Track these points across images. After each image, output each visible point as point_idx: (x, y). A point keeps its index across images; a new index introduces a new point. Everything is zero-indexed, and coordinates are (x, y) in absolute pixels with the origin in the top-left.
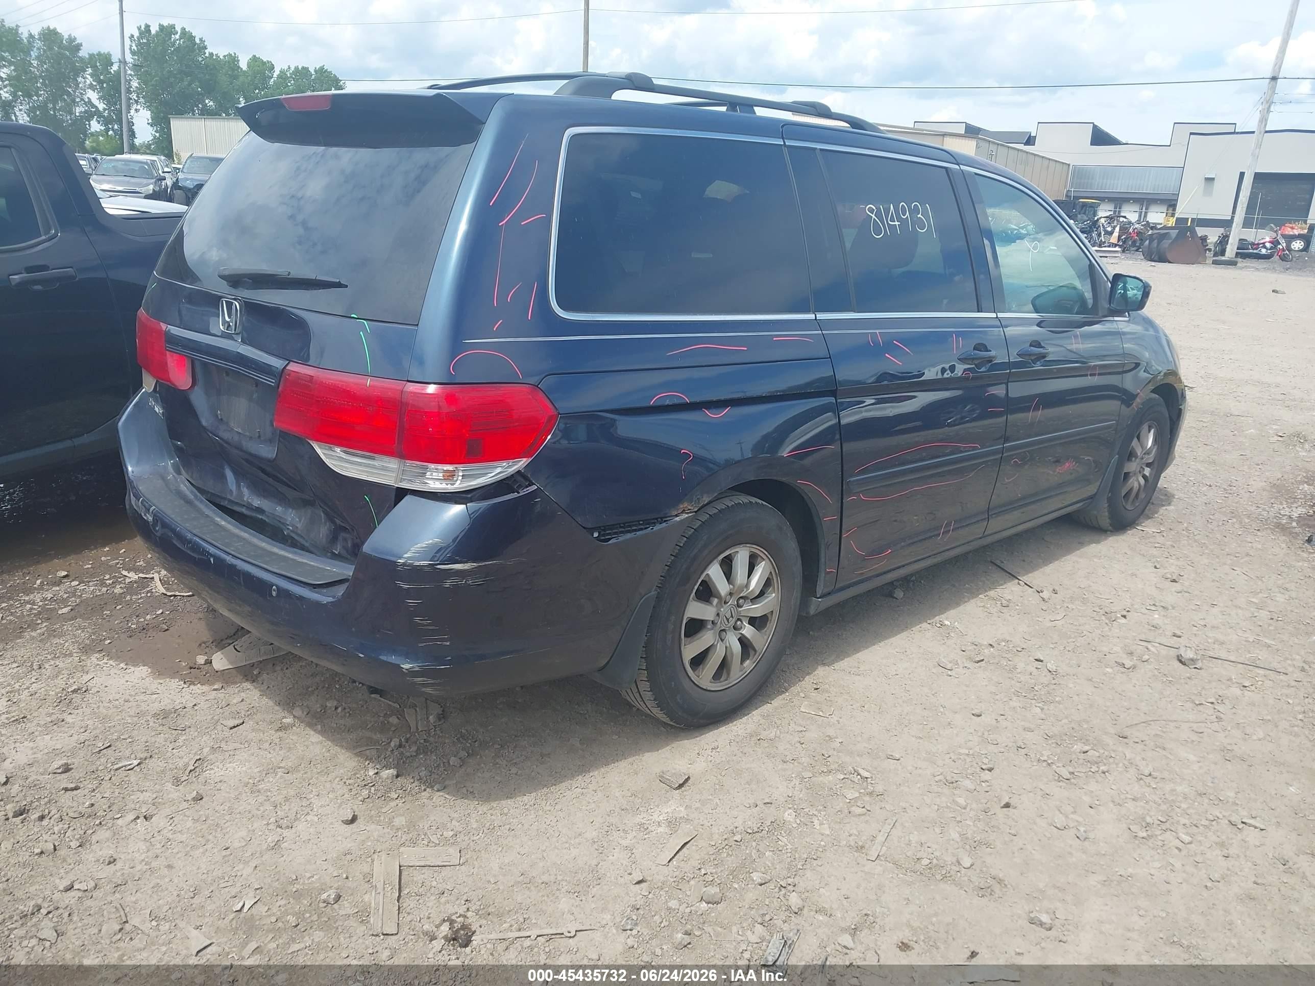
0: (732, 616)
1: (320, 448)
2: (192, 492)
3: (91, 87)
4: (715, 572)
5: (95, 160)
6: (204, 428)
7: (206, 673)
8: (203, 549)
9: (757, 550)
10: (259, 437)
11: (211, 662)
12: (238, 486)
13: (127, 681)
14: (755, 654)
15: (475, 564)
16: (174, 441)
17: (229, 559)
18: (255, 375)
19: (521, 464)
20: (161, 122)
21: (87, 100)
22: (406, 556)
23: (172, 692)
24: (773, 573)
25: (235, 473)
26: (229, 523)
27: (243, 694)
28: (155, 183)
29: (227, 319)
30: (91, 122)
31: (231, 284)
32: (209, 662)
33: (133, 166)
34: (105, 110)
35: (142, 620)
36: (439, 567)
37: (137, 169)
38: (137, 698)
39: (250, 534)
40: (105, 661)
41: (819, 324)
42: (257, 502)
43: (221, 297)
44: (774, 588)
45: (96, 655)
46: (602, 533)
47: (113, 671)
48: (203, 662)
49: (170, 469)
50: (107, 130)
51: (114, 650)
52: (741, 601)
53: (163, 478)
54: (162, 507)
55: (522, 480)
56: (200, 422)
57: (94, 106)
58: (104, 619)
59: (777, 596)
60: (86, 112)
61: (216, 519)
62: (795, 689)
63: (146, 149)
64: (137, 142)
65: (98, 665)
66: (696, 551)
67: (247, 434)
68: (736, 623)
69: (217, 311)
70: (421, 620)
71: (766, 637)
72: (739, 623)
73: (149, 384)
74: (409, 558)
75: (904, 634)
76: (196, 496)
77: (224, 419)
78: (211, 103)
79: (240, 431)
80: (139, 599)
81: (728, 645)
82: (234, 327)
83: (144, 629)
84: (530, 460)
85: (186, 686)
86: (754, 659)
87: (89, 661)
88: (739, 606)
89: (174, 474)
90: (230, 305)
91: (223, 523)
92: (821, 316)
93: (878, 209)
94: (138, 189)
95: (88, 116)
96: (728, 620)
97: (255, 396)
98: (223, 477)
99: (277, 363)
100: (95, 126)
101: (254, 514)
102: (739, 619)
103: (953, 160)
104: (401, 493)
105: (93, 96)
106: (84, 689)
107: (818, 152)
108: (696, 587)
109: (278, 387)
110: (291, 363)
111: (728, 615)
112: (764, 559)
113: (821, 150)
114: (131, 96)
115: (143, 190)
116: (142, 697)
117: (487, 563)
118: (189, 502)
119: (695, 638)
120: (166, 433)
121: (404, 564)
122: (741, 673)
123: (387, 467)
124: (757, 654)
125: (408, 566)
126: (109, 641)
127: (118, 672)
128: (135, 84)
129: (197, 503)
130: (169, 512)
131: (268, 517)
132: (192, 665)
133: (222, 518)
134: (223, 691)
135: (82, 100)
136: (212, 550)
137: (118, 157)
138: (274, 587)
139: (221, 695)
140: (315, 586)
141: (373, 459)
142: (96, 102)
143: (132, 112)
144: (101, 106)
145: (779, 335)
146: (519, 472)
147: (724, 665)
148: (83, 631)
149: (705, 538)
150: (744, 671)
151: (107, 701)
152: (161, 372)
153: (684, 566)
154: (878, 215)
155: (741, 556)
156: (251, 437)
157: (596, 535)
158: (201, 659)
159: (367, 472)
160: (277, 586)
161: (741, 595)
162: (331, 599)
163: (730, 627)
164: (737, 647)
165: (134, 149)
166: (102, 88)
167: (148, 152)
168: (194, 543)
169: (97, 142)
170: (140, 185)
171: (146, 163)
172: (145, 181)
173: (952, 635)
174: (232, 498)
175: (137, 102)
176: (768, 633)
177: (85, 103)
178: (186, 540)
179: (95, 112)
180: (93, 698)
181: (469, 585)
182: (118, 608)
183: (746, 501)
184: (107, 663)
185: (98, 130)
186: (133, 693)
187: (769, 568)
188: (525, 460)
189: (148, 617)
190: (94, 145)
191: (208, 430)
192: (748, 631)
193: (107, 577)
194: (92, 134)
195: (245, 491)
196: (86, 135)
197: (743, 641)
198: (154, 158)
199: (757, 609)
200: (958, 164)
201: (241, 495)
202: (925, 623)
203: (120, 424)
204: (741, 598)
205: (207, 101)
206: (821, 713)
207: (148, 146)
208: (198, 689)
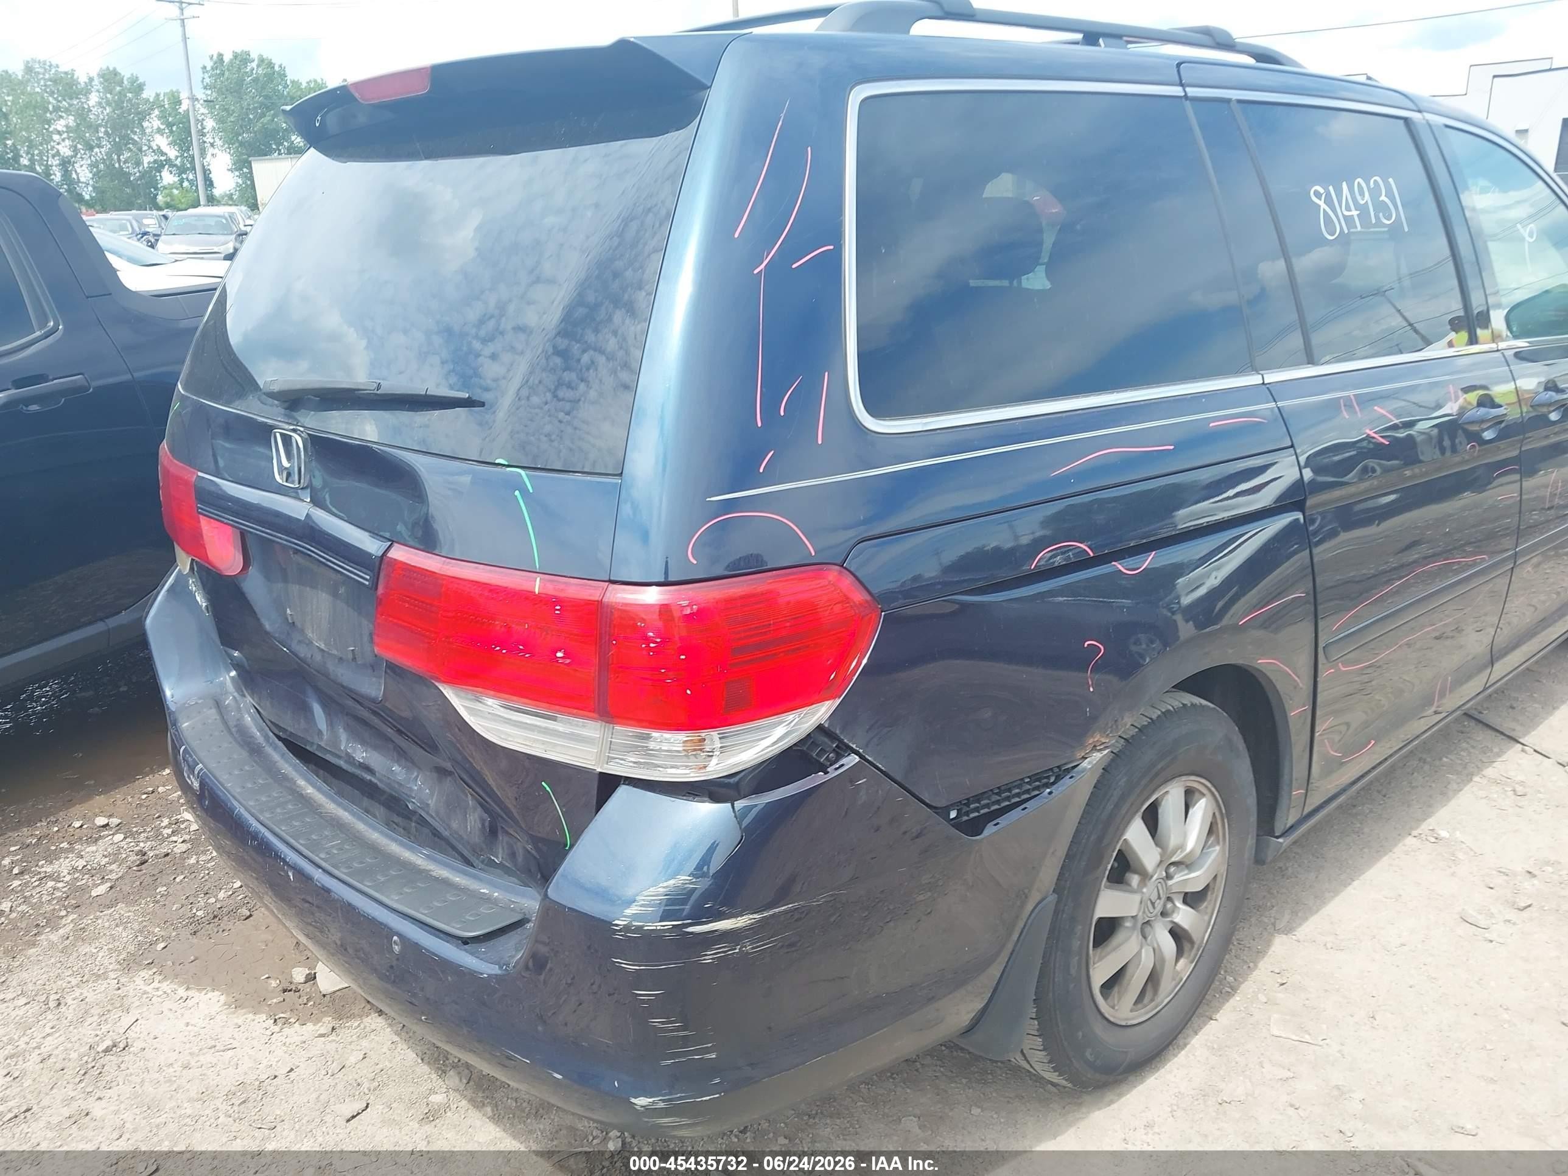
0: (1159, 898)
1: (458, 696)
2: (261, 730)
3: (159, 131)
4: (1136, 834)
5: (166, 217)
6: (267, 633)
7: (308, 1000)
8: (276, 854)
9: (1193, 782)
10: (354, 659)
11: (315, 978)
12: (331, 725)
13: (187, 1024)
14: (1193, 947)
15: (756, 916)
16: (227, 649)
17: (317, 875)
18: (336, 563)
19: (821, 712)
20: (243, 165)
21: (155, 148)
22: (628, 912)
23: (255, 1043)
24: (1217, 814)
25: (325, 706)
26: (319, 790)
27: (364, 1043)
28: (236, 239)
29: (285, 463)
30: (162, 174)
31: (286, 405)
32: (311, 978)
33: (212, 222)
34: (177, 157)
35: (212, 900)
36: (690, 929)
37: (213, 224)
38: (201, 1058)
39: (353, 814)
40: (156, 984)
41: (1270, 391)
42: (361, 754)
43: (272, 428)
44: (1218, 836)
45: (143, 973)
46: (965, 809)
47: (168, 1004)
48: (302, 980)
49: (230, 686)
50: (181, 181)
51: (170, 963)
52: (1172, 869)
53: (218, 705)
54: (213, 765)
55: (826, 740)
56: (261, 625)
57: (163, 154)
58: (157, 902)
59: (1223, 850)
60: (155, 161)
61: (301, 782)
62: (1248, 988)
63: (229, 200)
64: (217, 192)
65: (145, 993)
66: (1110, 807)
67: (335, 652)
68: (1165, 906)
69: (267, 452)
70: (663, 1023)
71: (1206, 918)
72: (1169, 905)
73: (184, 562)
74: (635, 917)
75: (1385, 860)
76: (267, 738)
77: (298, 624)
78: (299, 139)
79: (323, 646)
80: (209, 861)
81: (1156, 945)
82: (296, 477)
83: (215, 917)
84: (838, 701)
85: (277, 1029)
86: (1192, 954)
87: (132, 986)
88: (1169, 877)
89: (236, 694)
90: (287, 440)
91: (310, 790)
92: (1272, 377)
93: (1328, 194)
94: (216, 250)
95: (159, 166)
96: (1153, 904)
97: (342, 591)
98: (306, 710)
99: (372, 546)
100: (168, 178)
101: (358, 772)
102: (1169, 899)
103: (1410, 105)
104: (608, 784)
105: (162, 142)
106: (122, 1045)
107: (1234, 105)
108: (1109, 867)
109: (376, 589)
110: (396, 545)
111: (1154, 897)
112: (1204, 795)
113: (1239, 101)
114: (205, 139)
115: (221, 249)
116: (208, 1058)
117: (777, 910)
118: (254, 750)
119: (1109, 948)
120: (215, 636)
121: (627, 928)
122: (1174, 983)
123: (579, 735)
124: (1196, 946)
125: (633, 932)
126: (162, 945)
127: (175, 1006)
128: (210, 124)
129: (269, 750)
130: (223, 777)
131: (380, 780)
132: (286, 985)
133: (308, 780)
134: (333, 1037)
135: (150, 147)
136: (291, 856)
137: (191, 211)
138: (395, 938)
139: (329, 1045)
140: (465, 941)
141: (554, 719)
142: (165, 148)
143: (209, 157)
144: (172, 153)
145: (1216, 418)
146: (820, 728)
147: (1153, 979)
148: (125, 929)
149: (1122, 783)
150: (1178, 979)
151: (156, 1069)
152: (196, 546)
153: (1093, 838)
154: (1329, 201)
155: (1172, 797)
156: (341, 659)
157: (953, 814)
158: (299, 975)
159: (544, 743)
160: (400, 935)
161: (1173, 859)
162: (494, 970)
163: (1156, 916)
164: (1168, 945)
165: (211, 200)
166: (171, 132)
167: (231, 203)
168: (262, 839)
169: (171, 195)
170: (217, 244)
171: (223, 217)
172: (222, 238)
173: (1460, 855)
174: (323, 744)
175: (212, 145)
176: (1209, 910)
177: (154, 151)
178: (249, 833)
179: (165, 160)
180: (135, 1062)
181: (748, 953)
182: (178, 880)
183: (1177, 704)
184: (158, 989)
185: (171, 182)
186: (195, 1050)
187: (1212, 806)
188: (827, 703)
189: (222, 895)
190: (168, 199)
191: (275, 638)
192: (1184, 916)
193: (166, 822)
194: (165, 188)
195: (343, 736)
196: (156, 189)
197: (1177, 933)
198: (233, 209)
199: (1195, 879)
200: (1420, 111)
201: (336, 741)
202: (1410, 838)
203: (148, 621)
204: (1173, 864)
205: (293, 138)
206: (1307, 1038)
207: (230, 197)
208: (296, 1033)
